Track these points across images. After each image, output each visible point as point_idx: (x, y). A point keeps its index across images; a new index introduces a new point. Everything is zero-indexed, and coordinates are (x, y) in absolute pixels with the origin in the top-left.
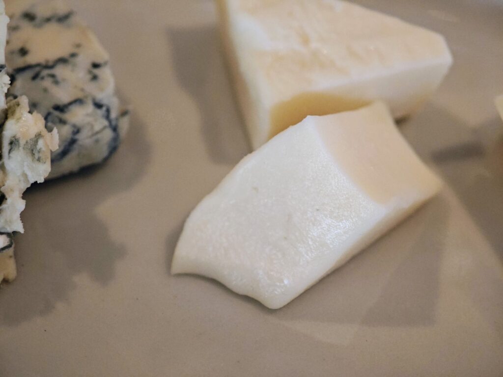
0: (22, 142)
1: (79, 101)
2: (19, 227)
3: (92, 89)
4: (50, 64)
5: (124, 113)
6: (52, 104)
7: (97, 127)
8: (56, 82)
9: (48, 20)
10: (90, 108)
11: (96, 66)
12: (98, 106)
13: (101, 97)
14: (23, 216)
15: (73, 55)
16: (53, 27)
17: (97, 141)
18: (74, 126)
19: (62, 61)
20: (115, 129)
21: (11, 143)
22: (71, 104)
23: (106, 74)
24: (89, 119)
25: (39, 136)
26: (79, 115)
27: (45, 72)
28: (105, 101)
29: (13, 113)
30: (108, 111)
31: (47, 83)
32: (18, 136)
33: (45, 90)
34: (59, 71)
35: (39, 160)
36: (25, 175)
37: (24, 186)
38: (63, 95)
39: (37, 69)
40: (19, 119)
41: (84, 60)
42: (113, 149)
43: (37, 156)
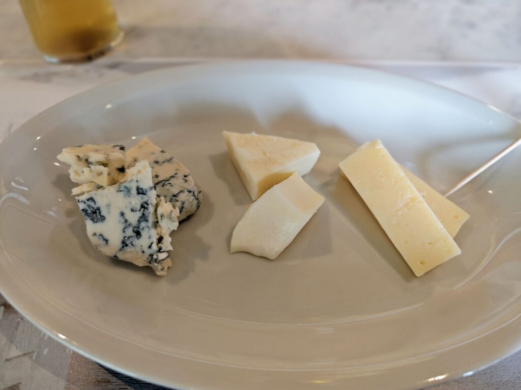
0: (166, 215)
1: (182, 191)
2: (170, 248)
3: (186, 186)
4: (168, 179)
5: (200, 192)
6: (172, 195)
7: (191, 201)
8: (172, 186)
9: (164, 162)
10: (187, 193)
11: (185, 176)
12: (190, 192)
13: (190, 188)
14: (172, 243)
15: (176, 174)
16: (166, 164)
17: (192, 205)
18: (182, 202)
19: (172, 177)
20: (197, 199)
21: (161, 216)
22: (179, 193)
23: (190, 178)
24: (187, 198)
25: (171, 212)
26: (183, 197)
27: (167, 183)
28: (191, 190)
29: (159, 204)
30: (194, 193)
31: (168, 187)
32: (163, 213)
33: (168, 190)
34: (172, 181)
35: (173, 221)
36: (169, 228)
37: (169, 232)
38: (175, 190)
39: (163, 182)
40: (162, 206)
41: (181, 175)
42: (198, 207)
43: (172, 220)
